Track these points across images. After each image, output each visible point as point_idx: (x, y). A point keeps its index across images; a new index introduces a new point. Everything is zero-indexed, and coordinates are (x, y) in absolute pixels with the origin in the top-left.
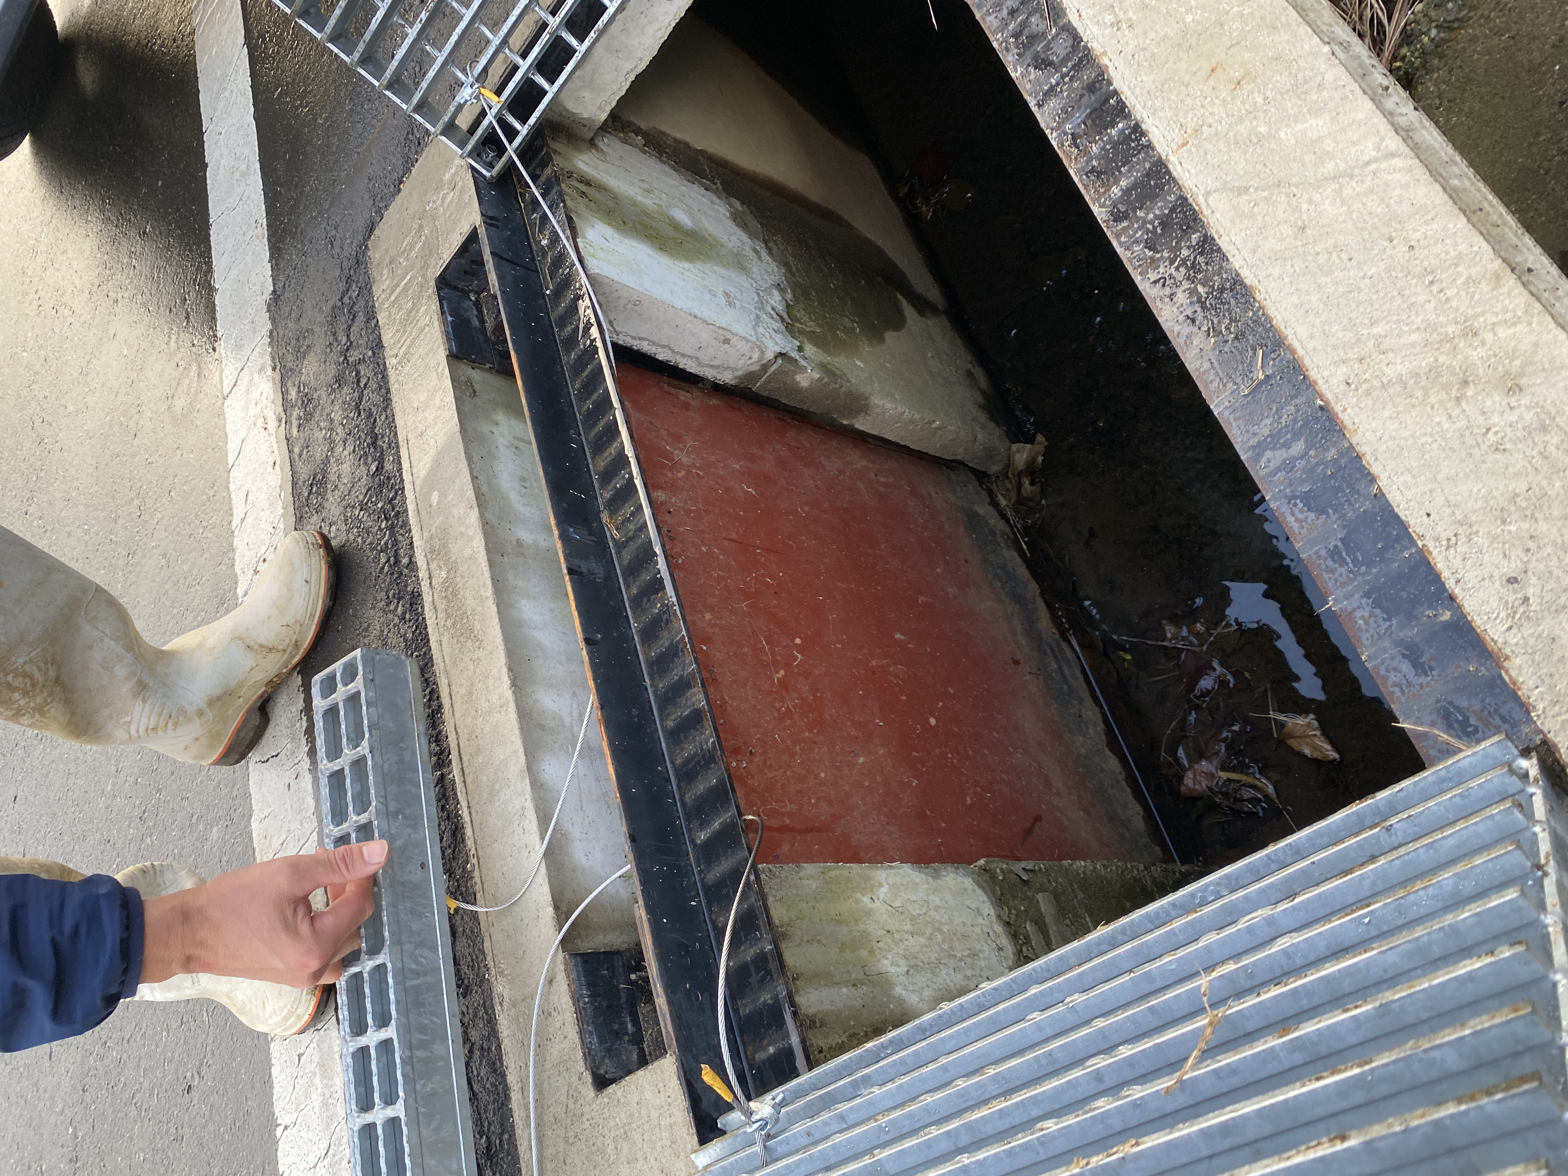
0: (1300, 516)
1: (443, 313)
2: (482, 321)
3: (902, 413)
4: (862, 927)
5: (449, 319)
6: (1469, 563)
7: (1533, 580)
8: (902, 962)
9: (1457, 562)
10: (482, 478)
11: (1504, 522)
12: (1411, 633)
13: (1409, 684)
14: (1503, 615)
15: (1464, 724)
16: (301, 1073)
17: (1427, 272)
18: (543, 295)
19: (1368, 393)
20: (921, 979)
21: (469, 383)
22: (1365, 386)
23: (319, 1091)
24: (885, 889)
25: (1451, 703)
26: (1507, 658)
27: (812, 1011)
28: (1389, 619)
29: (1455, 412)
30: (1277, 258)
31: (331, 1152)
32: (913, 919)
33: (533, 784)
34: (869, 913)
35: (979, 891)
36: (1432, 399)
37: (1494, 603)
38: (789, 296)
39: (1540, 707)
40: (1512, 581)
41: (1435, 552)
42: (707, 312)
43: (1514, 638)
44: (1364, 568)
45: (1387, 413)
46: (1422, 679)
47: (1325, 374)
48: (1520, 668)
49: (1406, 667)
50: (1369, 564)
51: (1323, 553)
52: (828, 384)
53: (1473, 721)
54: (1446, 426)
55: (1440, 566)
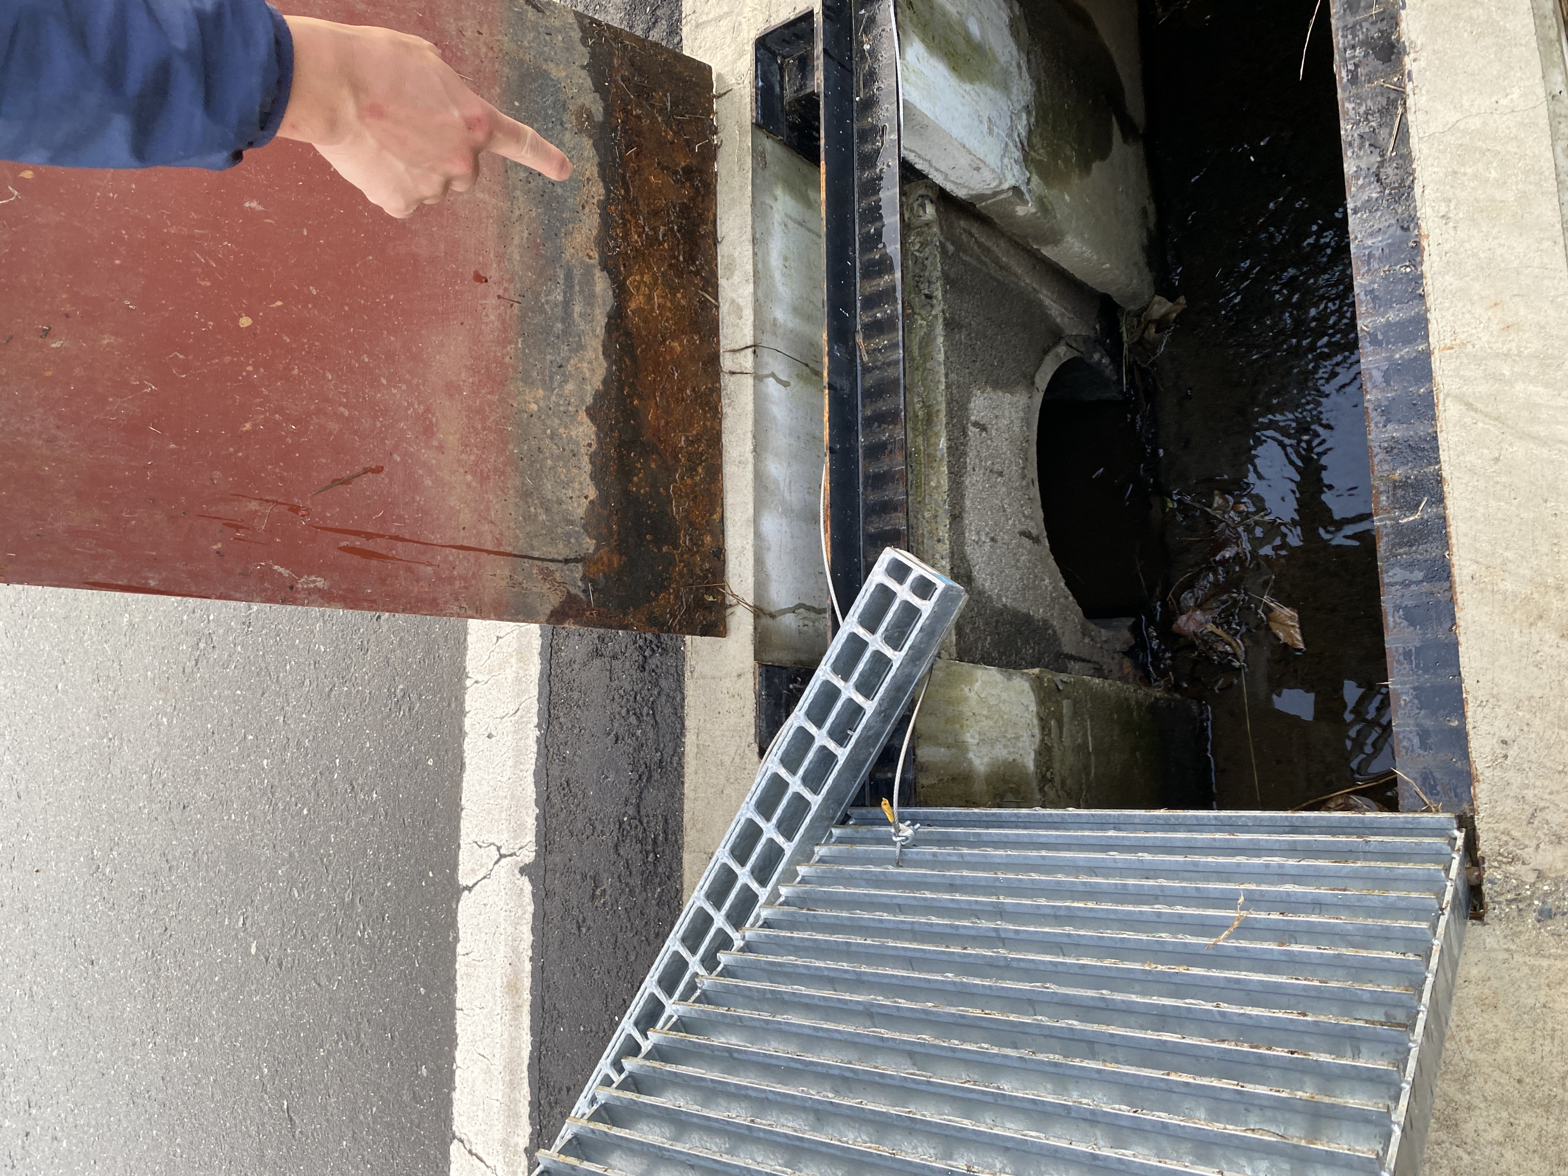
0: (1398, 620)
1: (756, 77)
2: (782, 88)
3: (1084, 252)
4: (961, 708)
5: (760, 84)
6: (1486, 720)
7: (1516, 747)
8: (977, 736)
9: (1479, 717)
10: (760, 255)
11: (1518, 707)
12: (1429, 723)
13: (1413, 751)
14: (1489, 758)
15: (1434, 787)
16: (498, 650)
17: (1556, 536)
18: (852, 101)
19: (1481, 590)
20: (984, 750)
21: (763, 154)
22: (1482, 586)
23: (514, 669)
24: (978, 684)
25: (1431, 773)
26: (1478, 781)
27: (923, 760)
28: (1421, 709)
29: (1526, 631)
30: (1472, 471)
31: (519, 713)
32: (990, 707)
33: (755, 533)
34: (966, 699)
35: (1031, 694)
36: (1517, 616)
37: (1488, 749)
38: (1033, 120)
39: (1482, 815)
40: (1504, 742)
41: (1471, 705)
42: (972, 143)
43: (1488, 773)
44: (1420, 672)
45: (1486, 609)
46: (1421, 752)
47: (1462, 563)
48: (1482, 790)
49: (1416, 741)
50: (1426, 671)
51: (1401, 650)
52: (1039, 218)
53: (1438, 788)
54: (1516, 636)
55: (1469, 714)
